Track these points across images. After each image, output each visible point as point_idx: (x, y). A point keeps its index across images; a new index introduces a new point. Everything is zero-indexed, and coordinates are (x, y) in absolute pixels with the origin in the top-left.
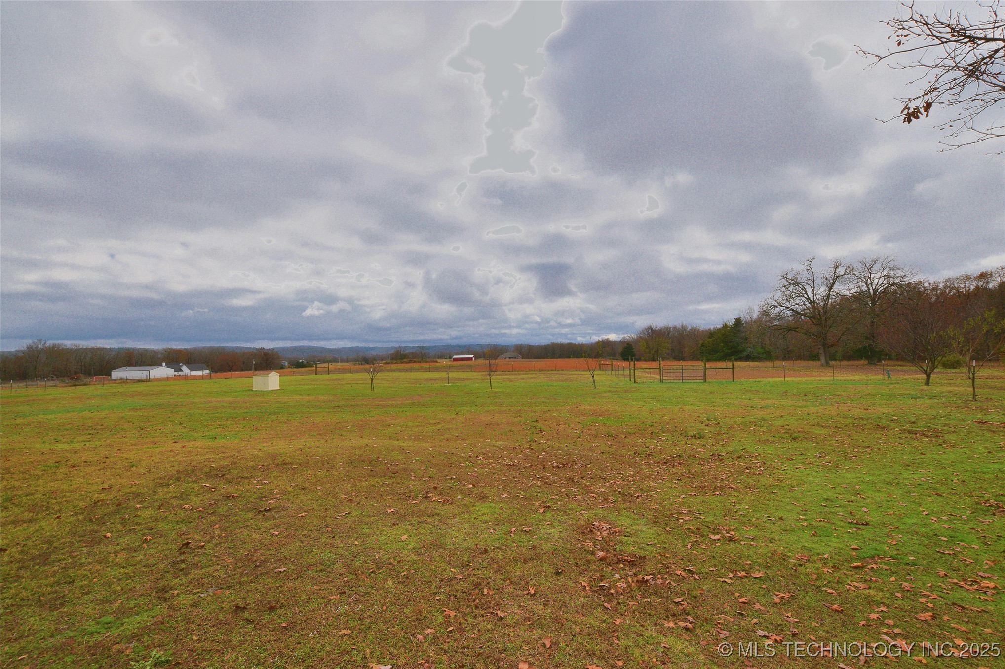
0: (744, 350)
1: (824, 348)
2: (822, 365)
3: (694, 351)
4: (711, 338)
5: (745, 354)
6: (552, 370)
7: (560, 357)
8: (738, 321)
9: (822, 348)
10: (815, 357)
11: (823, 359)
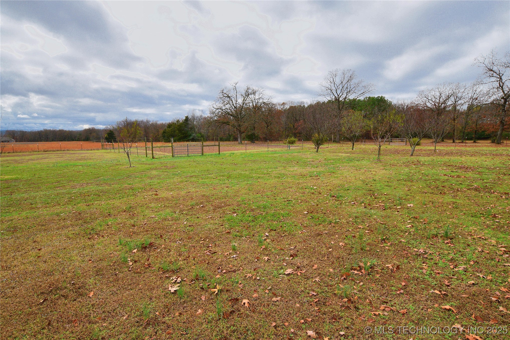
0: (190, 135)
1: (240, 134)
2: (239, 143)
3: (156, 136)
4: (169, 128)
5: (191, 137)
6: (58, 151)
7: (53, 140)
8: (187, 118)
9: (239, 134)
10: (235, 139)
11: (239, 140)
